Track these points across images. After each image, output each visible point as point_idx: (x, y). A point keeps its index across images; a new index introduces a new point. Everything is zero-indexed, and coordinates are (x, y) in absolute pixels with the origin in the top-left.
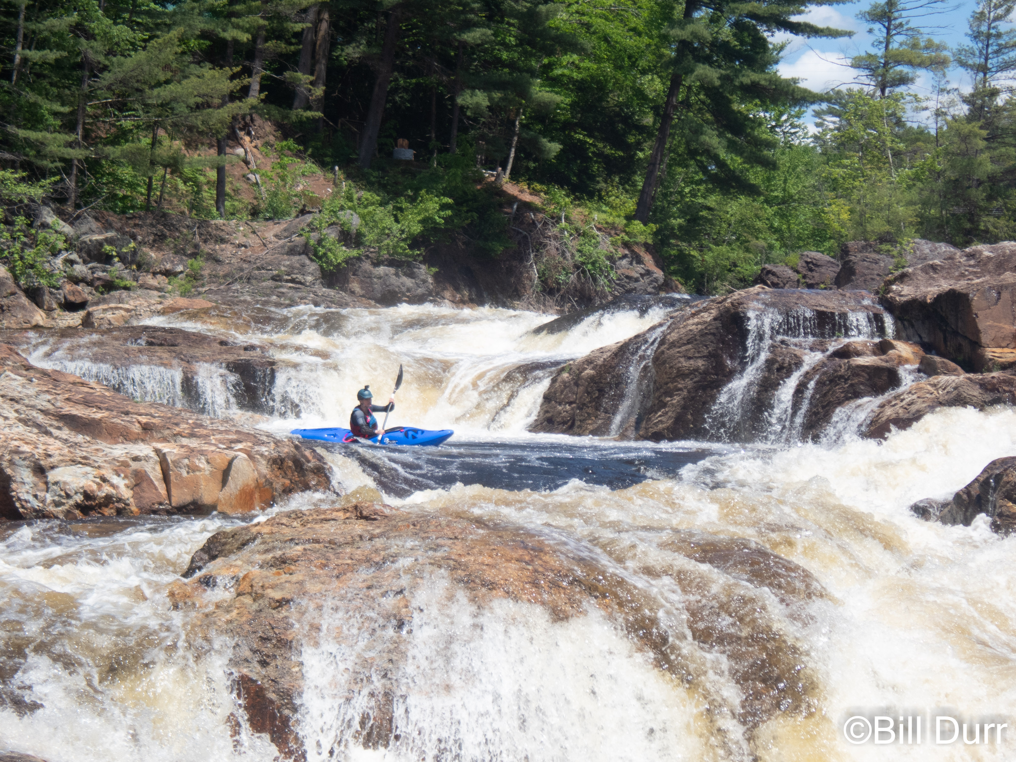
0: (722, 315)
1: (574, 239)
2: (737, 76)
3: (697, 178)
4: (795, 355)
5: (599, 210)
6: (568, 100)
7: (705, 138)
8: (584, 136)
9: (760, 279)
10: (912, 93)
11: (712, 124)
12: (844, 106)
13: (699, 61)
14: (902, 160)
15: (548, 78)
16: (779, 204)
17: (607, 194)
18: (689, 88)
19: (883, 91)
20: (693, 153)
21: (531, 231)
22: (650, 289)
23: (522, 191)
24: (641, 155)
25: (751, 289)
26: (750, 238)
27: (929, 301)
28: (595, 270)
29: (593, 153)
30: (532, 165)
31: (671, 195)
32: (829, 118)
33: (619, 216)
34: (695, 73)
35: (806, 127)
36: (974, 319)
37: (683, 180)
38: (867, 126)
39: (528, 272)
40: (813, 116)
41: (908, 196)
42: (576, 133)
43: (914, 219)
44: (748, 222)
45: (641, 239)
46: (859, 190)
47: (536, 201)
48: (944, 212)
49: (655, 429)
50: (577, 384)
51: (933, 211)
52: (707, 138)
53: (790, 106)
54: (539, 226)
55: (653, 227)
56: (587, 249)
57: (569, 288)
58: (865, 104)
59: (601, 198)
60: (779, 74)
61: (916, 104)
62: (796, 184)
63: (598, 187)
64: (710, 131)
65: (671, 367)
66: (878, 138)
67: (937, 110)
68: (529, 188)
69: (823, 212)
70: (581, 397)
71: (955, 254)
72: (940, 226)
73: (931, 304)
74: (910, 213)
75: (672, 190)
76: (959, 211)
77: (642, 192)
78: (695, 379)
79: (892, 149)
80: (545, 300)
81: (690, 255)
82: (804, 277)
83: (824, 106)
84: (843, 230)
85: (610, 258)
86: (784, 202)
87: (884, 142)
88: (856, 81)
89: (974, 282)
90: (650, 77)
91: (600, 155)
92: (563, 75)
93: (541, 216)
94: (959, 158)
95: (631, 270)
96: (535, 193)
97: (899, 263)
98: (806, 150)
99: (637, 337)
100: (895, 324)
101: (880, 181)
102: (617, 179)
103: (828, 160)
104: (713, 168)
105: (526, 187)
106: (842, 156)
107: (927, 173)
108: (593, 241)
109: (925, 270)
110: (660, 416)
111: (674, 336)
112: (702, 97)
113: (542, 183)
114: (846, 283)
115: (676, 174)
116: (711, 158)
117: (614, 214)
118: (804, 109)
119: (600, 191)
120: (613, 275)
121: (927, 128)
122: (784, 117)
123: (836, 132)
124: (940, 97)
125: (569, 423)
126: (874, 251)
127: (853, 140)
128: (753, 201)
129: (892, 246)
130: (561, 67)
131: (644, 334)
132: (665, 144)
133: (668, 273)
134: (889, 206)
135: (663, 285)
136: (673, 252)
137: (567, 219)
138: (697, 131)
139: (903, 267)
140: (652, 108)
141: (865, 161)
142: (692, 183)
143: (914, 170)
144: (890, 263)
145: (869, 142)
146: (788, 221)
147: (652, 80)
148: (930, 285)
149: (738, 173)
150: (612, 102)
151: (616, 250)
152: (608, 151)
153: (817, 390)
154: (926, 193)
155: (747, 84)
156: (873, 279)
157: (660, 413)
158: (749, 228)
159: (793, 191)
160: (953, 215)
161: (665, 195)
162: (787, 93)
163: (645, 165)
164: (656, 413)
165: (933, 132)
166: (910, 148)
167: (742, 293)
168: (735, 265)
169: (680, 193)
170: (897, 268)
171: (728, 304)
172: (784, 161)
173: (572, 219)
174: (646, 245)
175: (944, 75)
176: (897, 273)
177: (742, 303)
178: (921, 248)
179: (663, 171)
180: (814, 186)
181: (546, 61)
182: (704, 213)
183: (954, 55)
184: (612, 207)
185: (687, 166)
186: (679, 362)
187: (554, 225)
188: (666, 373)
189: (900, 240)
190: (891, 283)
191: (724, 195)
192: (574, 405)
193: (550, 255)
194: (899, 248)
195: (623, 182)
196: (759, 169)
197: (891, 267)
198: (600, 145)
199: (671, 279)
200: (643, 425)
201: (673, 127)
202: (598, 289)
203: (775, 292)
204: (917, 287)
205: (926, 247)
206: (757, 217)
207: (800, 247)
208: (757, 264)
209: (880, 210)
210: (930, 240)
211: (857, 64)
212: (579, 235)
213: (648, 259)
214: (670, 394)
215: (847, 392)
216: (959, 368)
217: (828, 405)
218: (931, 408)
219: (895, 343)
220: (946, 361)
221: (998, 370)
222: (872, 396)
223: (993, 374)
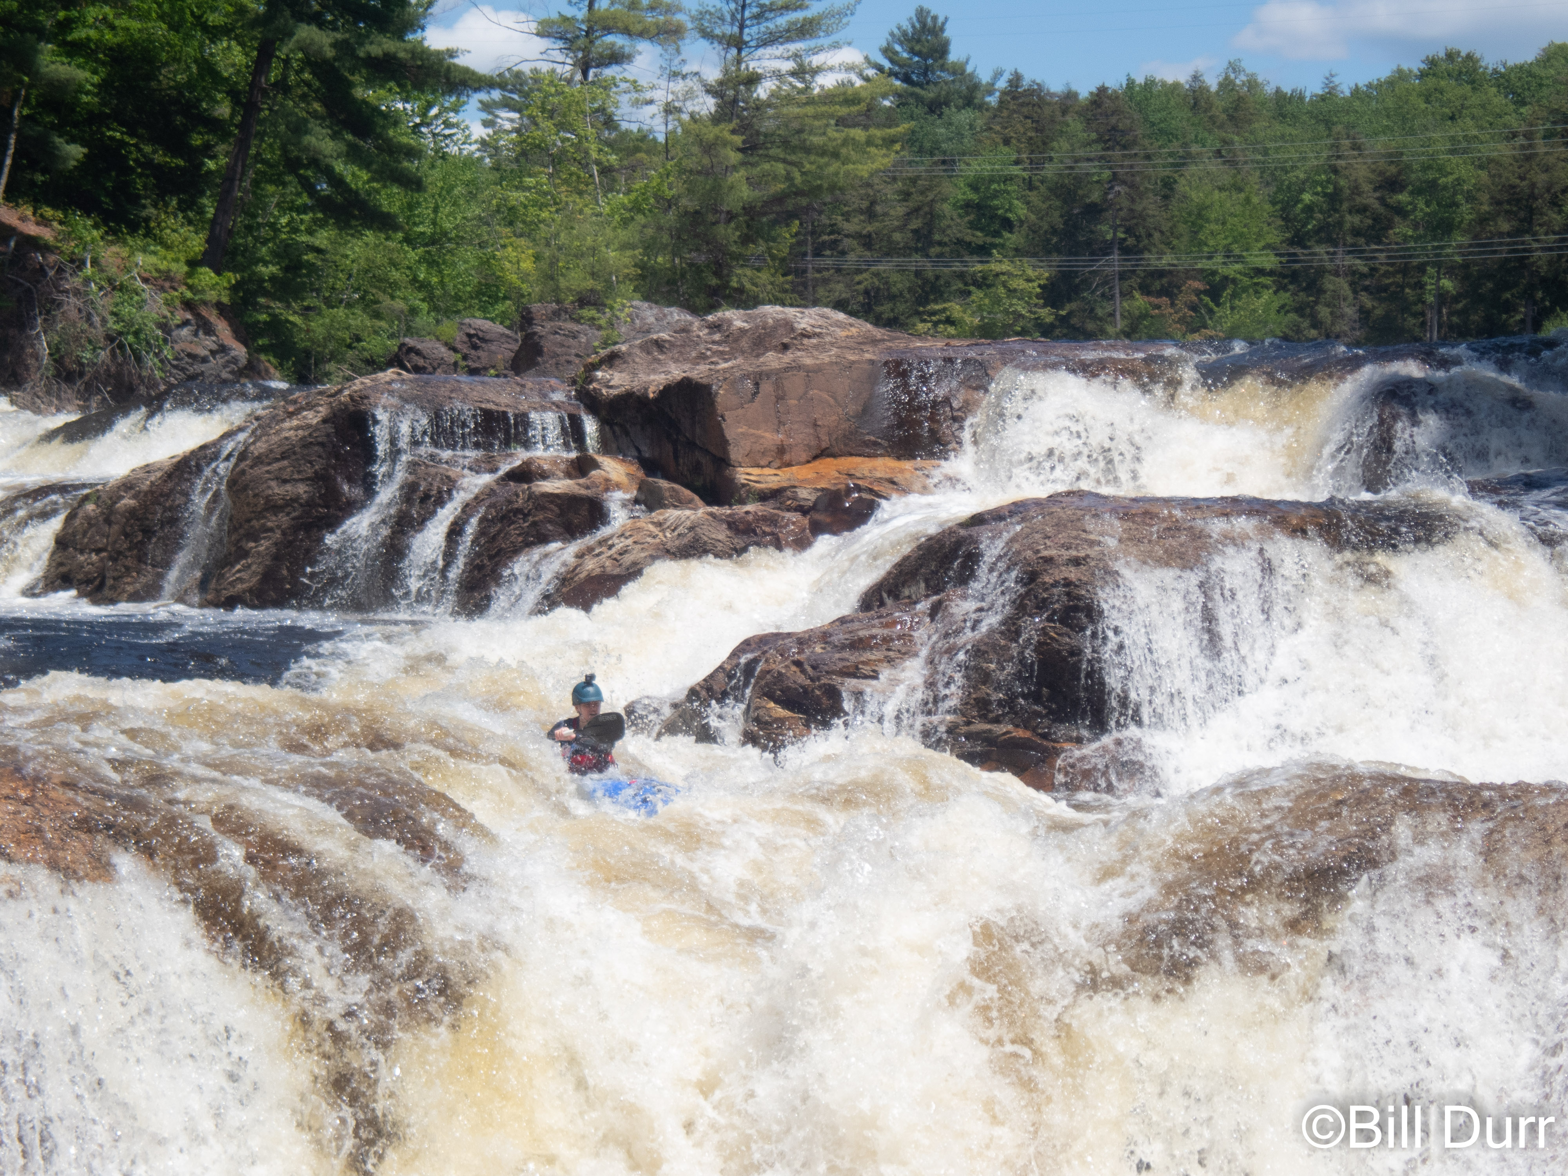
0: (335, 415)
1: (105, 295)
2: (362, 44)
3: (299, 202)
4: (448, 477)
5: (144, 250)
6: (96, 79)
7: (309, 140)
8: (122, 133)
9: (396, 361)
10: (631, 78)
11: (323, 118)
12: (526, 95)
13: (301, 20)
14: (614, 180)
15: (64, 44)
16: (426, 245)
17: (159, 224)
18: (287, 62)
19: (585, 74)
20: (293, 165)
21: (38, 282)
22: (225, 375)
23: (23, 219)
24: (211, 165)
25: (381, 375)
26: (381, 296)
27: (651, 395)
28: (139, 343)
29: (136, 160)
30: (39, 178)
31: (258, 229)
32: (504, 114)
33: (176, 260)
34: (295, 38)
35: (467, 127)
36: (719, 424)
37: (278, 205)
38: (561, 126)
39: (33, 346)
40: (479, 110)
41: (624, 235)
42: (109, 129)
43: (632, 271)
44: (378, 272)
45: (212, 296)
46: (549, 226)
47: (47, 234)
48: (677, 261)
49: (232, 592)
50: (108, 521)
51: (660, 259)
52: (313, 140)
53: (443, 94)
54: (51, 273)
55: (232, 277)
56: (126, 310)
57: (97, 372)
58: (558, 93)
59: (148, 233)
60: (426, 44)
61: (636, 95)
62: (451, 214)
63: (144, 214)
64: (318, 129)
65: (256, 495)
66: (578, 147)
67: (668, 104)
68: (34, 214)
69: (494, 257)
70: (115, 542)
71: (691, 324)
72: (671, 282)
73: (656, 400)
74: (626, 260)
75: (260, 220)
76: (701, 259)
77: (213, 222)
78: (294, 514)
79: (598, 163)
80: (59, 389)
81: (288, 321)
82: (465, 358)
83: (496, 95)
84: (524, 286)
85: (164, 326)
86: (433, 241)
87: (587, 153)
88: (545, 57)
89: (719, 367)
90: (225, 44)
91: (148, 164)
92: (88, 39)
93: (52, 258)
94: (701, 178)
95: (197, 344)
96: (44, 221)
97: (608, 338)
98: (469, 163)
99: (203, 447)
100: (601, 431)
101: (581, 212)
102: (174, 203)
103: (502, 179)
104: (323, 187)
105: (29, 212)
106: (522, 173)
107: (652, 201)
108: (136, 298)
109: (645, 348)
110: (239, 571)
111: (261, 447)
112: (307, 76)
113: (55, 207)
114: (529, 367)
115: (266, 196)
116: (322, 172)
117: (170, 255)
118: (464, 98)
119: (147, 220)
120: (167, 353)
121: (651, 131)
122: (434, 111)
123: (514, 135)
124: (671, 84)
125: (97, 583)
126: (572, 319)
127: (541, 148)
128: (387, 239)
129: (599, 311)
130: (84, 26)
131: (214, 444)
132: (249, 148)
133: (254, 351)
134: (594, 250)
135: (245, 368)
136: (263, 317)
137: (95, 262)
138: (299, 129)
139: (615, 343)
140: (228, 93)
141: (558, 181)
142: (291, 209)
143: (633, 196)
144: (595, 338)
145: (563, 151)
146: (440, 272)
147: (229, 48)
148: (654, 371)
149: (363, 195)
150: (165, 82)
151: (172, 313)
152: (159, 157)
153: (482, 532)
154: (650, 232)
155: (376, 58)
156: (569, 362)
157: (238, 567)
158: (380, 280)
159: (448, 226)
160: (691, 265)
161: (249, 228)
162: (436, 74)
163: (218, 181)
164: (233, 566)
165: (661, 138)
166: (625, 163)
167: (367, 381)
168: (358, 339)
169: (273, 226)
170: (605, 344)
171: (344, 397)
172: (434, 178)
173: (103, 262)
174: (219, 306)
175: (678, 51)
176: (603, 353)
177: (367, 397)
178: (642, 314)
179: (246, 192)
180: (480, 218)
181: (62, 14)
182: (309, 257)
183: (693, 19)
184: (168, 247)
185: (284, 184)
186: (269, 487)
187: (74, 273)
188: (248, 504)
189: (609, 302)
190: (595, 367)
191: (341, 229)
192: (104, 554)
193: (67, 319)
194: (608, 315)
195: (183, 207)
196: (395, 190)
197: (596, 344)
198: (148, 149)
199: (259, 360)
200: (213, 584)
201: (261, 122)
202: (144, 373)
203: (416, 380)
204: (635, 374)
205: (649, 313)
206: (394, 264)
207: (458, 312)
208: (392, 336)
209: (580, 255)
210: (656, 302)
211: (545, 30)
212: (114, 289)
213: (223, 328)
214: (254, 537)
215: (527, 534)
216: (696, 498)
217: (498, 554)
218: (653, 558)
219: (600, 459)
220: (676, 486)
221: (755, 500)
222: (565, 540)
223: (749, 508)
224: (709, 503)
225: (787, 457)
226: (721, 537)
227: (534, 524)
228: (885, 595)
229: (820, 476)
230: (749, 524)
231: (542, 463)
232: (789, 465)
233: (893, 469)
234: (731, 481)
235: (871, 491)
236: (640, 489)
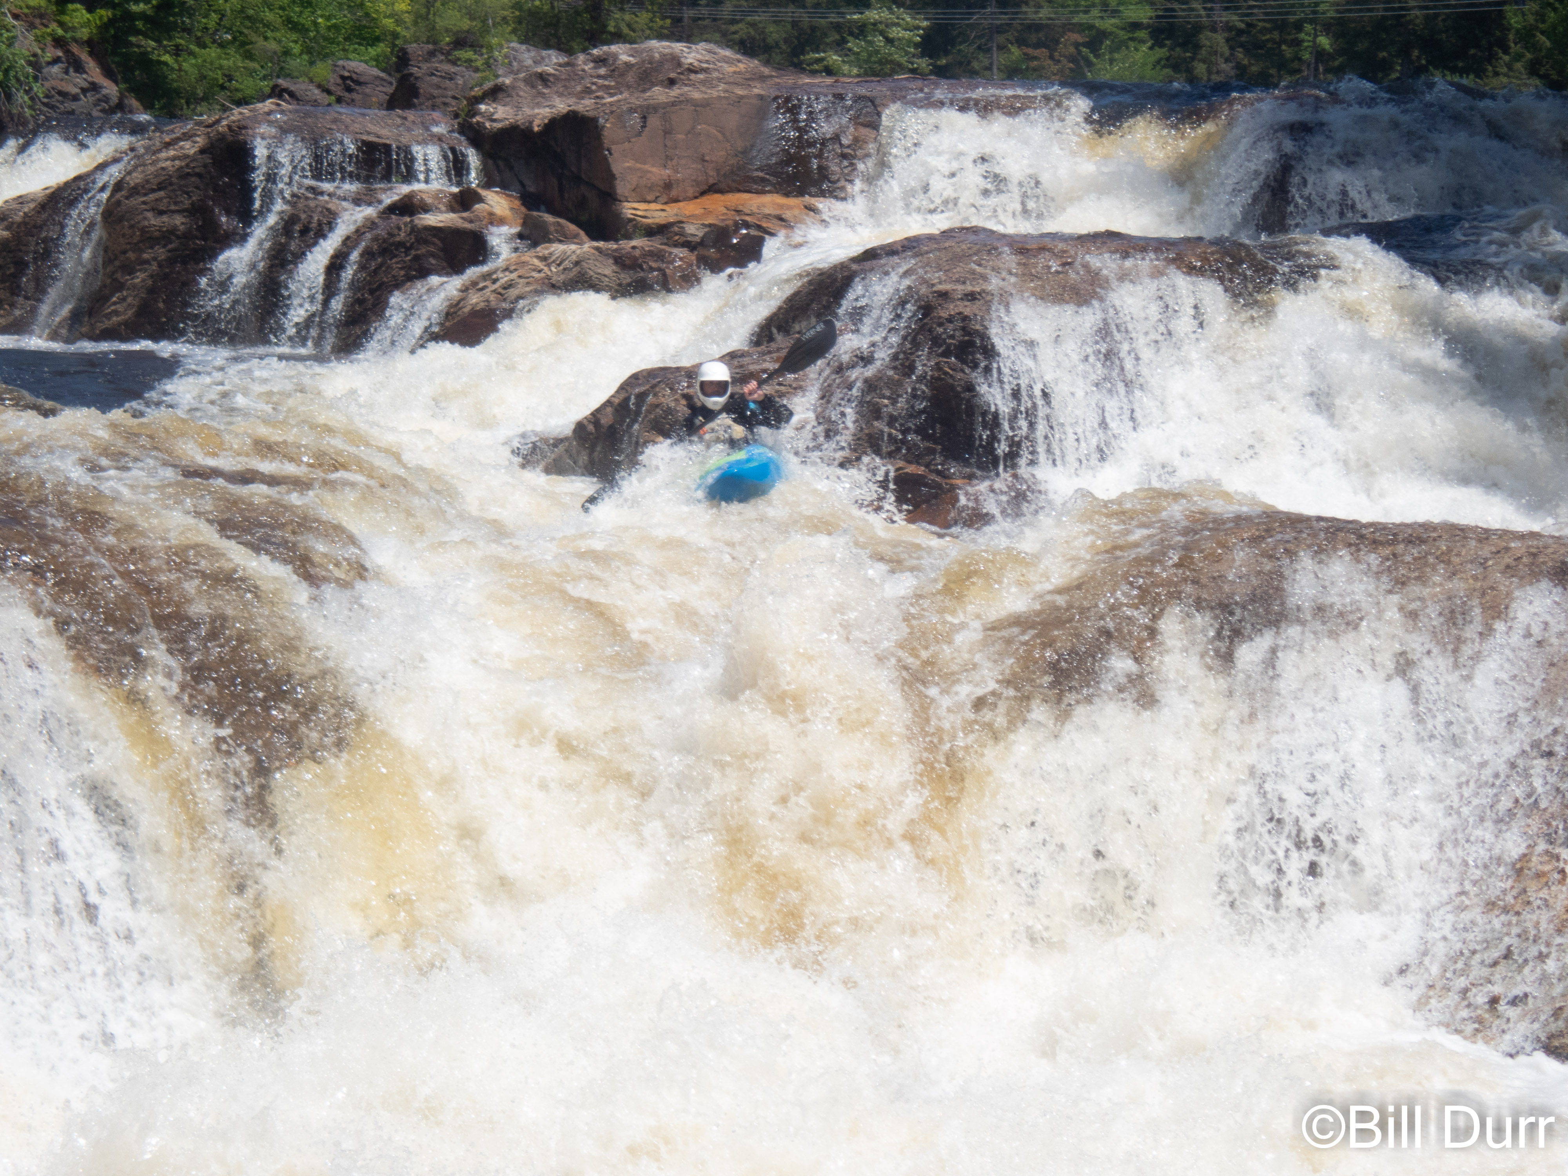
0: (211, 149)
4: (328, 210)
9: (273, 91)
22: (96, 113)
25: (259, 105)
26: (254, 37)
27: (536, 129)
28: (9, 80)
36: (606, 157)
45: (83, 33)
49: (107, 324)
55: (104, 15)
65: (131, 227)
73: (540, 133)
78: (170, 246)
81: (159, 61)
85: (34, 63)
89: (605, 101)
95: (67, 82)
99: (77, 179)
100: (483, 162)
108: (7, 35)
109: (529, 81)
110: (114, 304)
111: (137, 178)
114: (409, 102)
120: (38, 90)
126: (447, 60)
135: (116, 105)
148: (539, 105)
151: (43, 50)
153: (362, 264)
157: (114, 299)
158: (252, 21)
164: (108, 299)
167: (242, 114)
168: (231, 79)
171: (222, 127)
174: (90, 44)
176: (486, 86)
177: (245, 128)
186: (145, 219)
188: (124, 236)
190: (478, 100)
202: (14, 111)
203: (296, 111)
204: (518, 108)
207: (332, 54)
210: (535, 46)
213: (93, 66)
214: (129, 269)
215: (410, 268)
216: (582, 233)
217: (379, 287)
218: (538, 292)
219: (483, 193)
220: (562, 221)
221: (642, 236)
222: (448, 274)
223: (634, 243)
224: (593, 237)
225: (674, 193)
226: (607, 272)
227: (416, 258)
228: (774, 331)
229: (708, 212)
230: (635, 259)
231: (424, 196)
232: (676, 200)
233: (781, 206)
234: (618, 216)
235: (759, 227)
236: (524, 224)
